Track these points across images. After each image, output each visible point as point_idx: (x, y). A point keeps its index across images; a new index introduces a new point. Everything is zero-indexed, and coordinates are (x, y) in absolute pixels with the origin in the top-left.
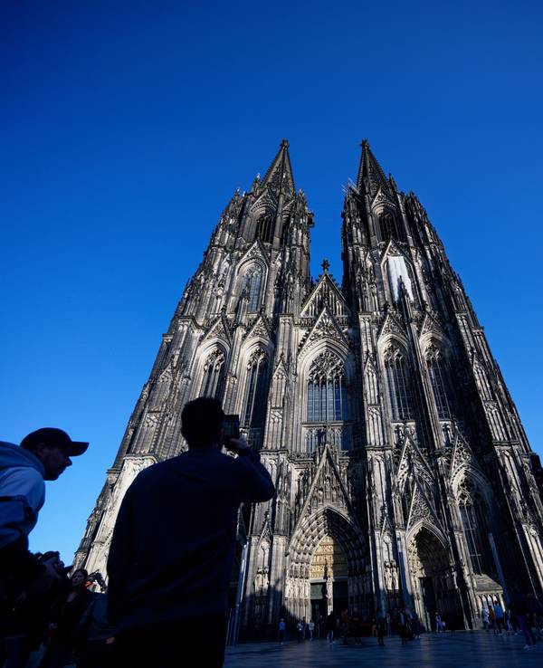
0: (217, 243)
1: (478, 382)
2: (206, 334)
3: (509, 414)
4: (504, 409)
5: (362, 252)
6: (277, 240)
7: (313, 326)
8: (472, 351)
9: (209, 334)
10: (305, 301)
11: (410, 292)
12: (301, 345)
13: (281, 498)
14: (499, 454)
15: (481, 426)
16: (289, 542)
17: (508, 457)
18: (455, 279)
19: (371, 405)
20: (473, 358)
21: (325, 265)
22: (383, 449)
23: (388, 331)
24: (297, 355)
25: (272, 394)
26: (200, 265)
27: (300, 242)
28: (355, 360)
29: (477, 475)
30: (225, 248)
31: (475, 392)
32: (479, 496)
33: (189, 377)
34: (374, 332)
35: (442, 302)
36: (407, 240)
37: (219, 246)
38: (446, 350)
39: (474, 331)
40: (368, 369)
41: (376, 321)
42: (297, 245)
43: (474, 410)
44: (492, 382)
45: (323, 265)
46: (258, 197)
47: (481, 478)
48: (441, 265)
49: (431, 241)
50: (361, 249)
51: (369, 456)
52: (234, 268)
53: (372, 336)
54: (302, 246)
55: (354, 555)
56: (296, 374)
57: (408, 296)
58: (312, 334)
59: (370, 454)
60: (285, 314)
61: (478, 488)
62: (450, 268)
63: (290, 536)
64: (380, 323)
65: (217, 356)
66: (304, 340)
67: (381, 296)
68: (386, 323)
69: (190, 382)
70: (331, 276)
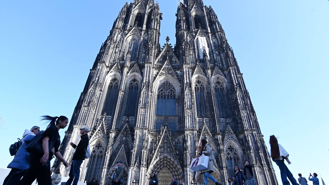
0: (116, 27)
1: (239, 101)
2: (110, 70)
3: (252, 116)
4: (250, 114)
5: (185, 34)
6: (144, 26)
7: (160, 69)
8: (237, 85)
9: (112, 70)
10: (157, 56)
11: (208, 54)
12: (155, 78)
13: (144, 150)
14: (246, 135)
15: (239, 121)
16: (147, 170)
17: (250, 136)
18: (230, 49)
19: (188, 109)
20: (237, 88)
21: (168, 39)
22: (193, 130)
23: (197, 73)
24: (153, 82)
25: (140, 101)
26: (108, 37)
27: (155, 27)
28: (180, 86)
29: (236, 144)
30: (120, 29)
31: (238, 105)
32: (236, 154)
33: (102, 91)
34: (190, 73)
35: (224, 61)
36: (207, 30)
37: (117, 28)
38: (225, 84)
39: (238, 75)
40: (187, 91)
41: (191, 68)
42: (154, 29)
43: (236, 113)
44: (245, 101)
45: (166, 39)
46: (137, 5)
47: (237, 146)
48: (224, 42)
49: (219, 30)
50: (185, 32)
51: (186, 133)
52: (124, 39)
53: (189, 75)
54: (157, 29)
55: (176, 178)
56: (152, 92)
57: (207, 56)
58: (160, 72)
59: (186, 132)
60: (148, 63)
61: (236, 150)
62: (228, 44)
63: (148, 168)
64: (193, 69)
65: (114, 81)
66: (156, 76)
67: (194, 56)
68: (196, 69)
69: (102, 93)
70: (170, 44)
